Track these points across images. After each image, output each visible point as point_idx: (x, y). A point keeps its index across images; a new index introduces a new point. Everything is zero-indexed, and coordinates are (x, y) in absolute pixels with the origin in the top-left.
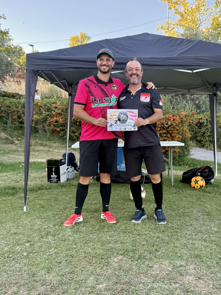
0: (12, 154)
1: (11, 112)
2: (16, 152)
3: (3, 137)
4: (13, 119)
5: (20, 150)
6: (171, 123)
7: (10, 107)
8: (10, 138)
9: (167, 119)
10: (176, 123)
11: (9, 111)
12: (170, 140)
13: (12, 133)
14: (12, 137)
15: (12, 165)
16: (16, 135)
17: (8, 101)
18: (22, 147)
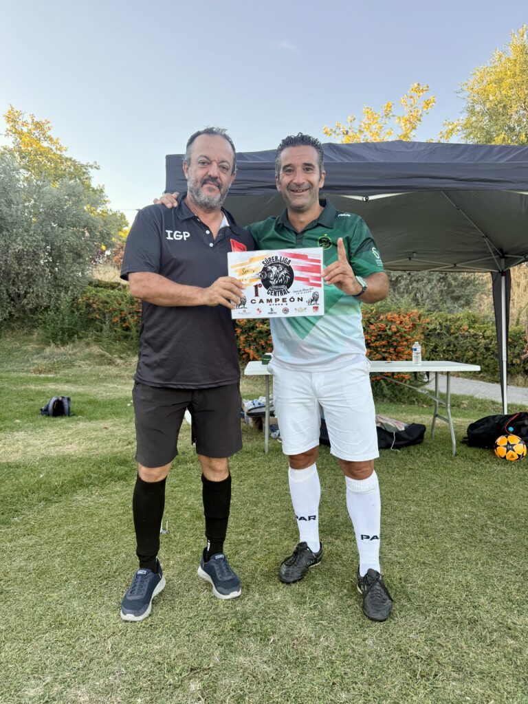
0: (112, 382)
1: (110, 312)
2: (118, 379)
3: (96, 353)
4: (113, 324)
5: (125, 375)
6: (397, 328)
7: (107, 303)
8: (107, 354)
9: (388, 321)
10: (406, 328)
11: (106, 311)
12: (394, 357)
13: (112, 346)
14: (110, 353)
15: (112, 403)
16: (117, 350)
17: (103, 294)
18: (128, 369)
